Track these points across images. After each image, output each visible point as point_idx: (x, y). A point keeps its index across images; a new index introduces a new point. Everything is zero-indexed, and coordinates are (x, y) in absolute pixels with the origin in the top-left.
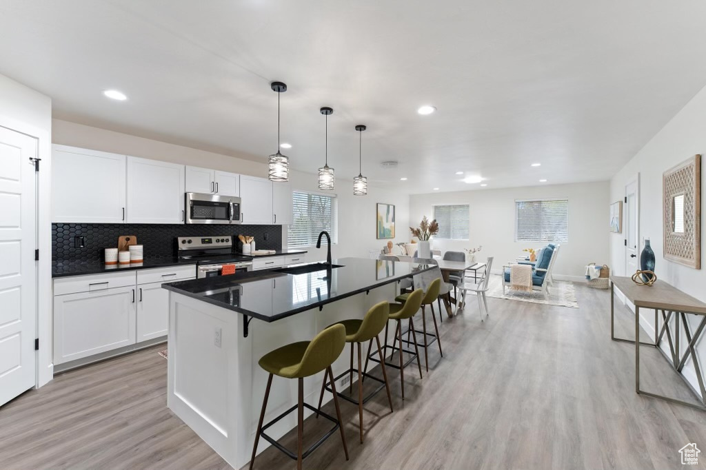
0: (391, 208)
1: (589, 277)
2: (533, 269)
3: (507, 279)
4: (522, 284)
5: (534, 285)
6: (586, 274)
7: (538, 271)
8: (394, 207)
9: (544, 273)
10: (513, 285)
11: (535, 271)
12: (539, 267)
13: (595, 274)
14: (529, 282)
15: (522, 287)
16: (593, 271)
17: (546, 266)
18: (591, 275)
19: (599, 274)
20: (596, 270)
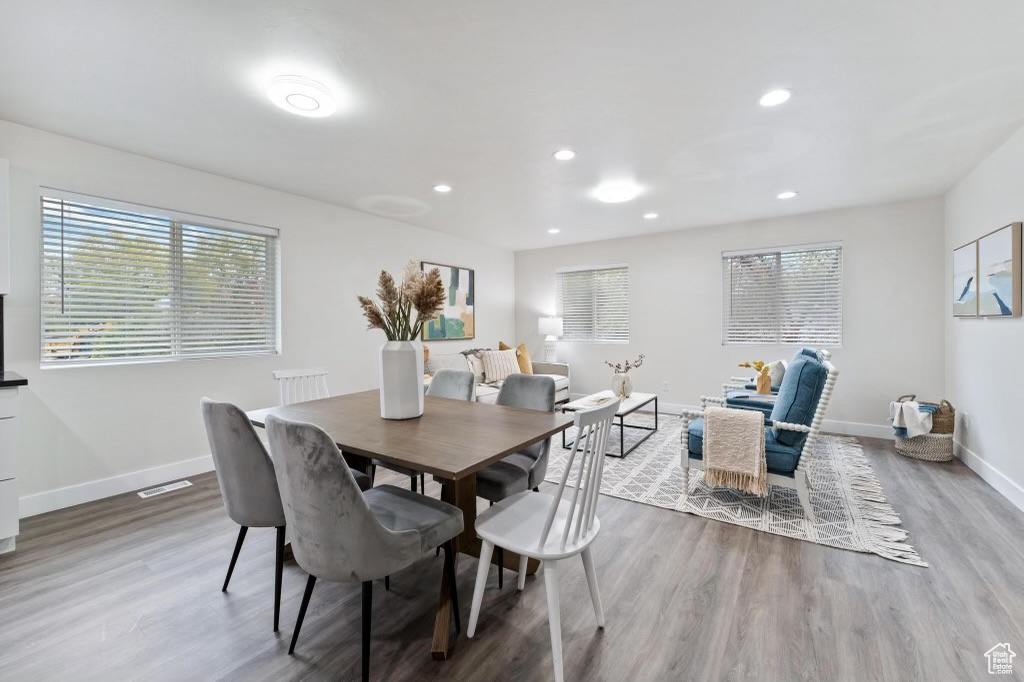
0: (464, 276)
1: (902, 431)
2: (768, 424)
3: (695, 450)
4: (734, 468)
5: (770, 470)
6: (896, 423)
7: (781, 431)
8: (472, 273)
9: (801, 436)
10: (713, 470)
11: (773, 429)
12: (786, 419)
13: (919, 423)
14: (755, 465)
15: (736, 476)
16: (913, 415)
17: (806, 417)
18: (908, 425)
19: (929, 426)
20: (922, 416)
